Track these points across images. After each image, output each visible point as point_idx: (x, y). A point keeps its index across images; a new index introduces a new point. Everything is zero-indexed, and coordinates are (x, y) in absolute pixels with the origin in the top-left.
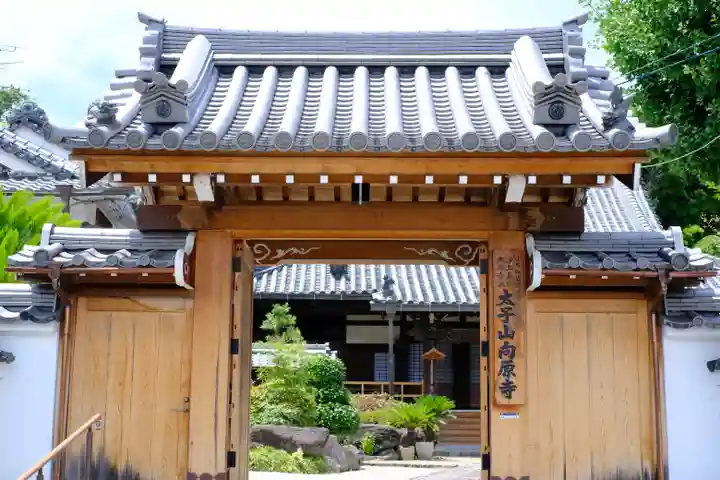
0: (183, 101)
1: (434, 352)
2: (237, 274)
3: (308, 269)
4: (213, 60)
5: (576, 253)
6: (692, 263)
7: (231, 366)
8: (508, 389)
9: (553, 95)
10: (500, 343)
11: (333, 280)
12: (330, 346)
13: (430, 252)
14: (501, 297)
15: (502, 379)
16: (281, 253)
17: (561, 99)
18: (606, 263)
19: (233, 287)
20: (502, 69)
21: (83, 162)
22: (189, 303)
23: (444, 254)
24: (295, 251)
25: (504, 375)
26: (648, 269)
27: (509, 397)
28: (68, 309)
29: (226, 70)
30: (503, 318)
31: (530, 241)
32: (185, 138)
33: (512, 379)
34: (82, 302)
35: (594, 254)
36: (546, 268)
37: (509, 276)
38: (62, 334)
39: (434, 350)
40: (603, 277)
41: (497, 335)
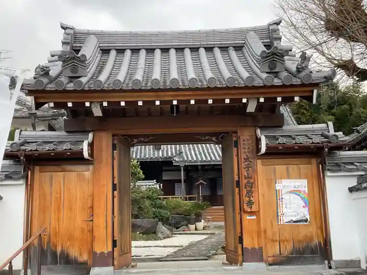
0: (84, 65)
1: (201, 183)
2: (115, 152)
3: (145, 148)
4: (99, 47)
5: (282, 136)
6: (340, 139)
7: (113, 197)
8: (250, 203)
9: (271, 57)
10: (245, 181)
11: (156, 152)
12: (156, 181)
13: (207, 138)
14: (244, 159)
15: (247, 199)
16: (135, 141)
17: (275, 59)
18: (297, 141)
19: (113, 158)
20: (241, 48)
21: (33, 97)
22: (91, 167)
23: (214, 139)
24: (143, 139)
25: (248, 197)
26: (318, 143)
27: (251, 208)
28: (29, 172)
29: (106, 51)
30: (247, 169)
31: (259, 131)
32: (86, 84)
33: (252, 199)
34: (37, 168)
35: (290, 136)
36: (267, 144)
37: (249, 148)
38: (27, 185)
39: (201, 181)
40: (296, 147)
41: (243, 177)
